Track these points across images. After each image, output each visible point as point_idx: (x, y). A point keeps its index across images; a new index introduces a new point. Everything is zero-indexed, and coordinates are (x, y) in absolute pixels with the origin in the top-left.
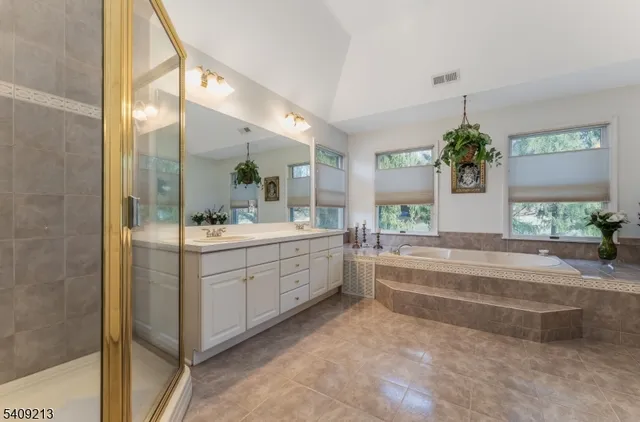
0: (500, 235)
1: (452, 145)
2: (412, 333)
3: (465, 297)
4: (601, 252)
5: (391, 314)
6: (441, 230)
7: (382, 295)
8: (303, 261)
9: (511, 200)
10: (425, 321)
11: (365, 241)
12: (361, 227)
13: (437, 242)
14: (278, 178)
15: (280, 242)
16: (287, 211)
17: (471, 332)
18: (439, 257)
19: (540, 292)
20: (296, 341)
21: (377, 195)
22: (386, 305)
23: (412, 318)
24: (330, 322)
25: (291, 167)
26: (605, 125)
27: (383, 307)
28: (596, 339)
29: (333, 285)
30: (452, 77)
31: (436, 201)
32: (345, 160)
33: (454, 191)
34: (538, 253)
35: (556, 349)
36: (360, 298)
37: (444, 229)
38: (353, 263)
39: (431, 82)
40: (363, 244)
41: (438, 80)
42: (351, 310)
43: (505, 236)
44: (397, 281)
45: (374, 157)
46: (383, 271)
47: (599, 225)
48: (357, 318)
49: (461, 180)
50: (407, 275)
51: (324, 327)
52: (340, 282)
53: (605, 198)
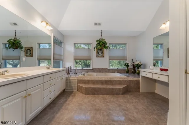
0: (107, 68)
1: (99, 43)
2: (94, 101)
3: (105, 86)
4: (126, 72)
5: (85, 95)
6: (93, 68)
7: (80, 89)
8: (53, 82)
9: (109, 59)
10: (95, 95)
11: (71, 72)
12: (70, 67)
13: (92, 71)
14: (32, 48)
15: (43, 76)
16: (37, 61)
17: (108, 96)
18: (94, 75)
19: (120, 82)
20: (54, 117)
21: (75, 57)
22: (82, 93)
23: (91, 96)
24: (65, 104)
25: (39, 44)
26: (126, 44)
27: (82, 94)
28: (130, 91)
29: (63, 89)
30: (99, 24)
31: (92, 59)
32: (63, 44)
33: (97, 57)
34: (115, 72)
35: (126, 96)
36: (72, 92)
37: (94, 67)
38: (70, 80)
39: (94, 24)
40: (71, 73)
41: (96, 24)
42: (71, 97)
43: (108, 69)
44: (85, 84)
45: (73, 44)
46: (80, 81)
47: (126, 66)
48: (74, 100)
49: (98, 54)
50: (88, 82)
51: (63, 107)
52: (65, 87)
53: (126, 60)
